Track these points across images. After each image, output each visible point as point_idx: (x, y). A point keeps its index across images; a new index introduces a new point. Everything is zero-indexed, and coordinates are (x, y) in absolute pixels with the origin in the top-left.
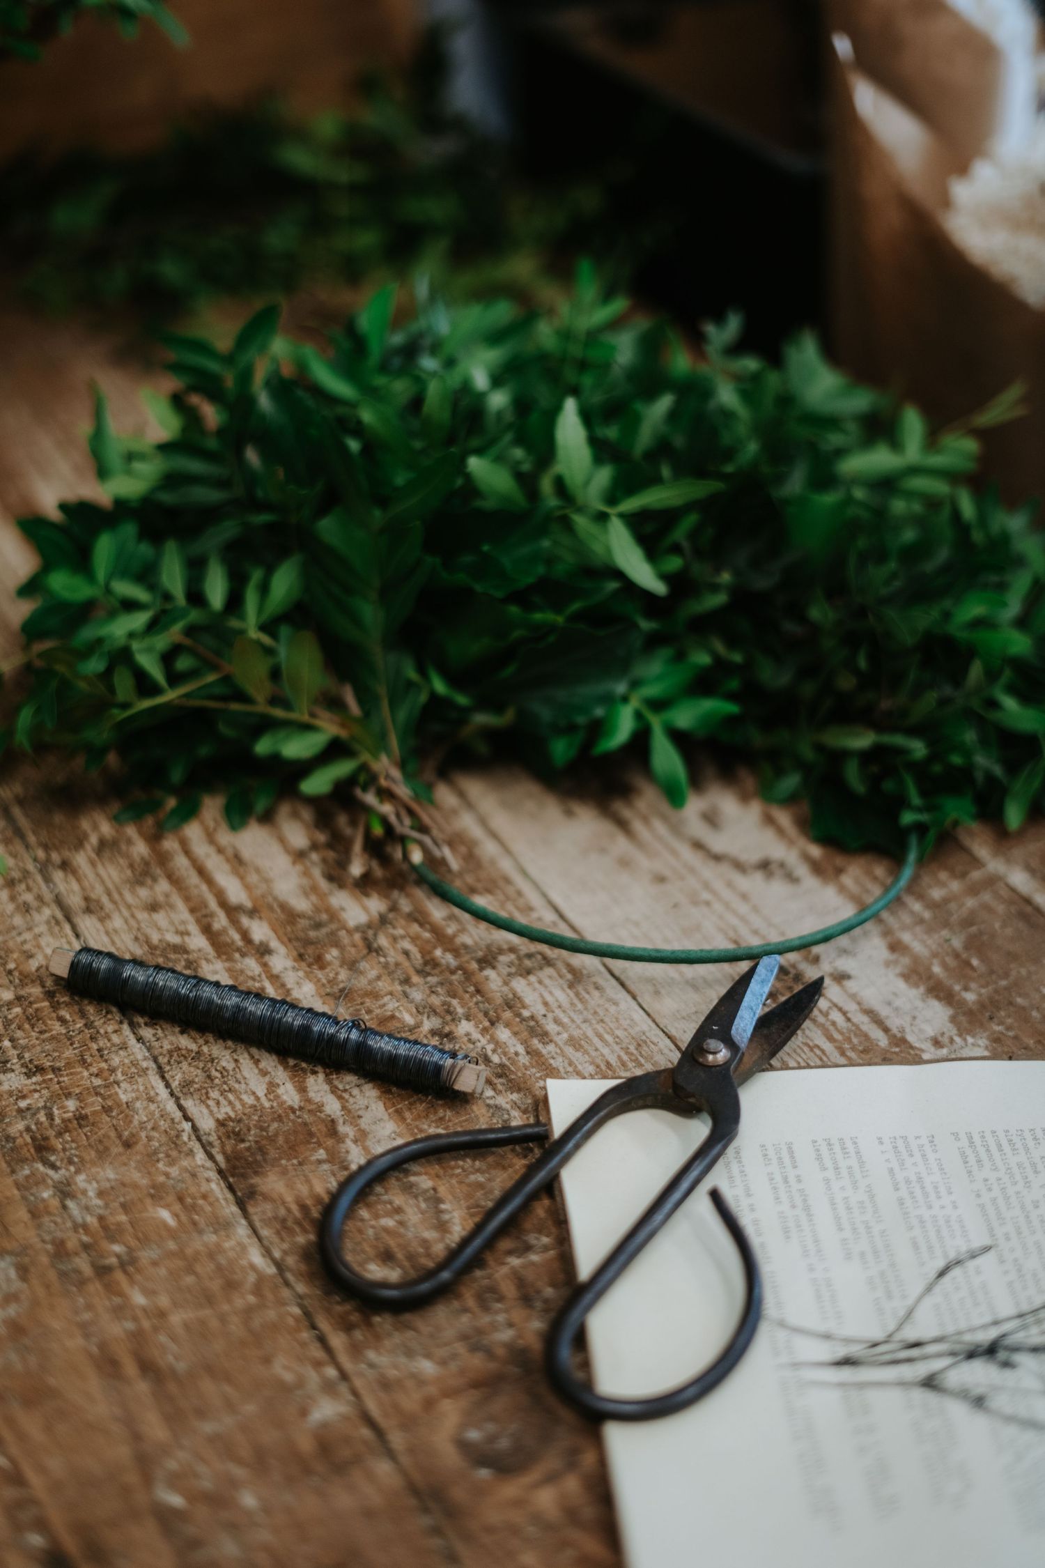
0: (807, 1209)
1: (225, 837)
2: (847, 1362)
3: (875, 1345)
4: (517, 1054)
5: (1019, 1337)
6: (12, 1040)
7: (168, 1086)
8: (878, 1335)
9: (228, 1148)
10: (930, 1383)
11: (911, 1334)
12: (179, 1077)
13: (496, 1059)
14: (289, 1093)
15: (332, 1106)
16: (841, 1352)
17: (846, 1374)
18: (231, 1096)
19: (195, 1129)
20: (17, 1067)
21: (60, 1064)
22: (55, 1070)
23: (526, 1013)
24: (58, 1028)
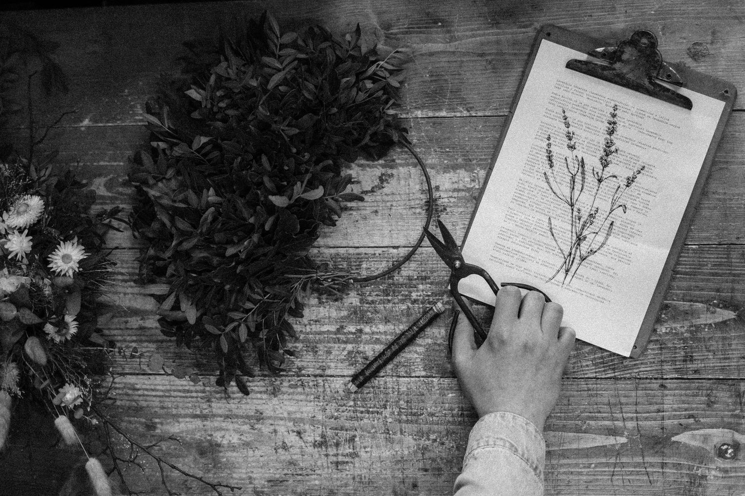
0: (518, 252)
1: (305, 320)
2: (567, 271)
3: (566, 262)
4: (430, 287)
5: (578, 229)
6: (370, 408)
7: (404, 377)
8: (564, 260)
9: (434, 372)
10: (583, 259)
11: (567, 253)
12: (403, 373)
13: (429, 293)
14: (420, 349)
15: (430, 341)
16: (563, 271)
17: (570, 274)
18: (415, 364)
19: (423, 377)
20: (381, 410)
21: (385, 399)
22: (387, 401)
23: (416, 277)
24: (371, 395)
